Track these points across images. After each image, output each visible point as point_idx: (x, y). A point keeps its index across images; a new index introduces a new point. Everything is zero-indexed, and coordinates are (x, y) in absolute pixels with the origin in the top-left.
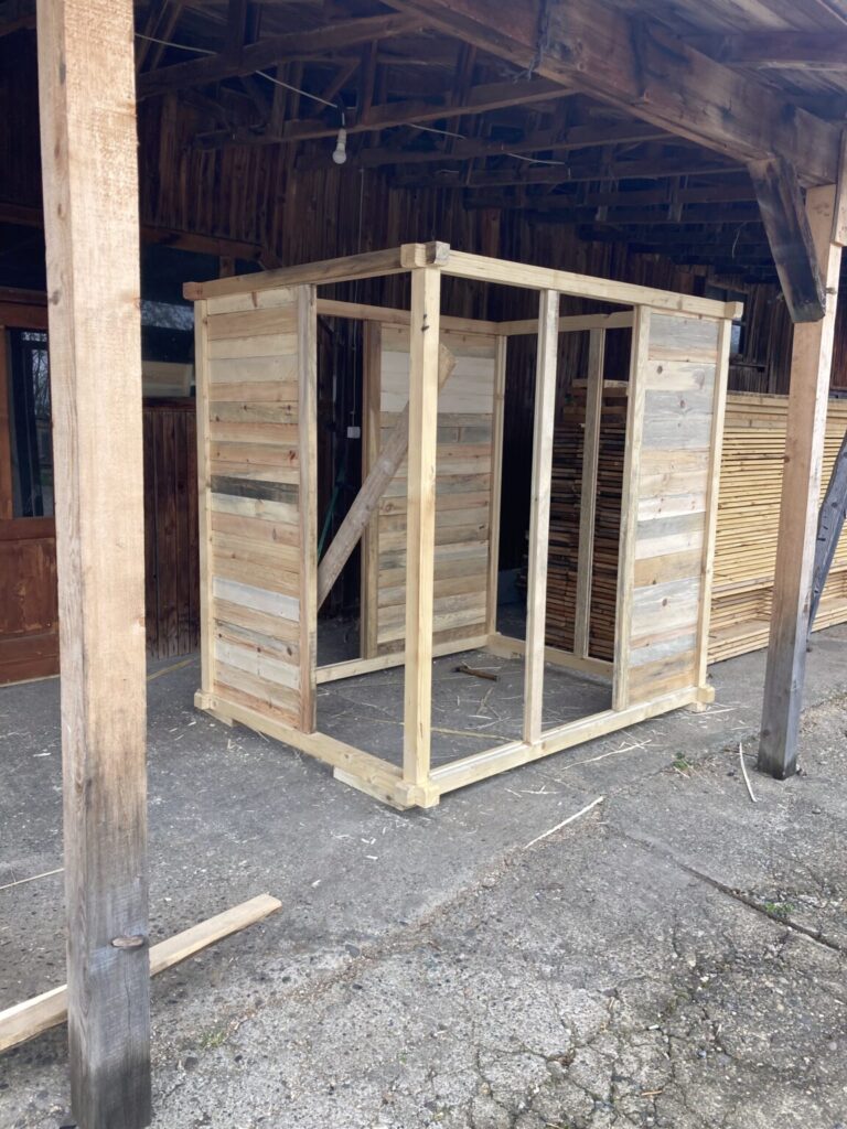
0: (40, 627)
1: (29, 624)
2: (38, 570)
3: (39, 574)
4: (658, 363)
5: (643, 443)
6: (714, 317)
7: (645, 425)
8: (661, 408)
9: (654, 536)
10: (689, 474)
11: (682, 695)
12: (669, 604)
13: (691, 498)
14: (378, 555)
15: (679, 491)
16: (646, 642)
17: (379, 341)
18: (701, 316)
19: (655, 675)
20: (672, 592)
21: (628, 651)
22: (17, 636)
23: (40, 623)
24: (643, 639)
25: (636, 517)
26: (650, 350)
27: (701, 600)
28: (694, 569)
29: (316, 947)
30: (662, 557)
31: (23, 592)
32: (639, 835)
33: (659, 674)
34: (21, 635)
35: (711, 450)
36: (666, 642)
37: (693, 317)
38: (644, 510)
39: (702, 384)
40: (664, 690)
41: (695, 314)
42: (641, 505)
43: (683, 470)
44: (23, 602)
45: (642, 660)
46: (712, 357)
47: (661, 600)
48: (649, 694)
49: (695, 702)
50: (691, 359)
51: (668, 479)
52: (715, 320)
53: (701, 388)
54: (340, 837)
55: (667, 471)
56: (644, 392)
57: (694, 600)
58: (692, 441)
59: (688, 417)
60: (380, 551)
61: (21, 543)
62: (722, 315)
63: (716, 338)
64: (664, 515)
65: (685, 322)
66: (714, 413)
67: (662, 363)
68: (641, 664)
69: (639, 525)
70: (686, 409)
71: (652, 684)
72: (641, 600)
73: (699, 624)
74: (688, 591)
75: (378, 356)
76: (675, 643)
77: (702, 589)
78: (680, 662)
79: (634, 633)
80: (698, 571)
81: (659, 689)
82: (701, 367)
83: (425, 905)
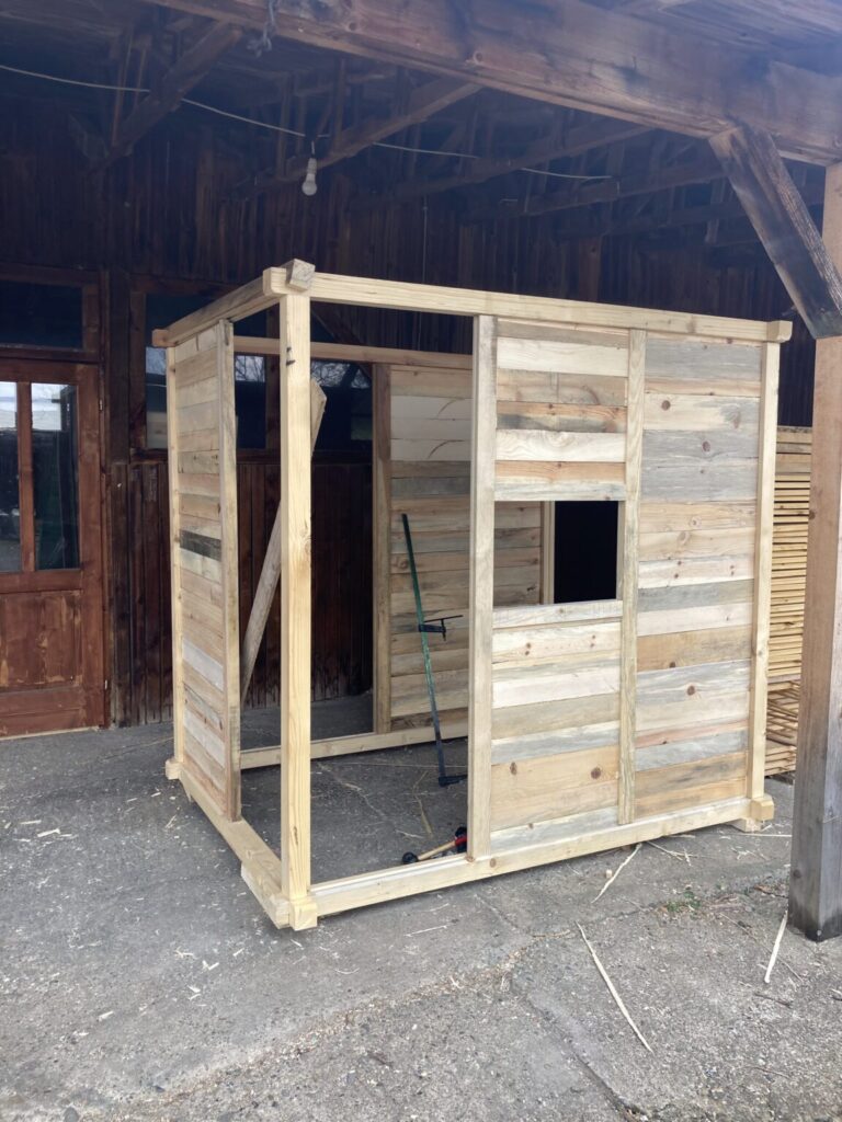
0: (62, 679)
1: (52, 675)
2: (61, 622)
3: (61, 625)
4: (662, 397)
5: (643, 493)
6: (753, 341)
7: (644, 473)
8: (670, 451)
9: (668, 608)
10: (722, 532)
11: (724, 809)
12: (697, 693)
13: (728, 562)
14: (391, 617)
15: (707, 553)
16: (663, 739)
17: (388, 385)
18: (730, 340)
19: (680, 781)
20: (704, 677)
21: (632, 750)
22: (38, 687)
23: (62, 675)
24: (658, 735)
25: (636, 585)
26: (646, 381)
27: (751, 688)
28: (739, 650)
29: (33, 1103)
30: (684, 634)
31: (45, 644)
32: (544, 1002)
33: (686, 780)
34: (43, 687)
35: (757, 503)
36: (696, 740)
37: (718, 341)
38: (648, 575)
39: (737, 422)
40: (695, 801)
41: (722, 338)
42: (644, 569)
43: (708, 527)
44: (44, 654)
45: (657, 762)
46: (754, 389)
47: (685, 688)
48: (668, 806)
49: (745, 818)
50: (717, 391)
51: (686, 538)
52: (755, 345)
53: (737, 427)
54: (182, 955)
55: (686, 527)
56: (640, 432)
57: (742, 690)
58: (725, 491)
59: (716, 462)
60: (394, 613)
61: (43, 595)
62: (764, 338)
63: (757, 367)
64: (683, 581)
65: (706, 347)
66: (758, 456)
67: (669, 397)
68: (655, 766)
69: (642, 593)
70: (712, 452)
71: (675, 792)
72: (651, 687)
73: (750, 720)
74: (730, 678)
75: (386, 401)
76: (712, 742)
77: (752, 676)
78: (722, 767)
79: (640, 727)
80: (746, 653)
81: (686, 800)
82: (734, 401)
83: (202, 1067)
